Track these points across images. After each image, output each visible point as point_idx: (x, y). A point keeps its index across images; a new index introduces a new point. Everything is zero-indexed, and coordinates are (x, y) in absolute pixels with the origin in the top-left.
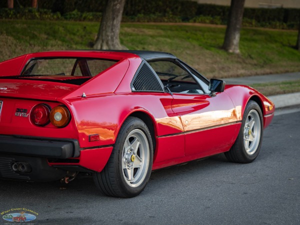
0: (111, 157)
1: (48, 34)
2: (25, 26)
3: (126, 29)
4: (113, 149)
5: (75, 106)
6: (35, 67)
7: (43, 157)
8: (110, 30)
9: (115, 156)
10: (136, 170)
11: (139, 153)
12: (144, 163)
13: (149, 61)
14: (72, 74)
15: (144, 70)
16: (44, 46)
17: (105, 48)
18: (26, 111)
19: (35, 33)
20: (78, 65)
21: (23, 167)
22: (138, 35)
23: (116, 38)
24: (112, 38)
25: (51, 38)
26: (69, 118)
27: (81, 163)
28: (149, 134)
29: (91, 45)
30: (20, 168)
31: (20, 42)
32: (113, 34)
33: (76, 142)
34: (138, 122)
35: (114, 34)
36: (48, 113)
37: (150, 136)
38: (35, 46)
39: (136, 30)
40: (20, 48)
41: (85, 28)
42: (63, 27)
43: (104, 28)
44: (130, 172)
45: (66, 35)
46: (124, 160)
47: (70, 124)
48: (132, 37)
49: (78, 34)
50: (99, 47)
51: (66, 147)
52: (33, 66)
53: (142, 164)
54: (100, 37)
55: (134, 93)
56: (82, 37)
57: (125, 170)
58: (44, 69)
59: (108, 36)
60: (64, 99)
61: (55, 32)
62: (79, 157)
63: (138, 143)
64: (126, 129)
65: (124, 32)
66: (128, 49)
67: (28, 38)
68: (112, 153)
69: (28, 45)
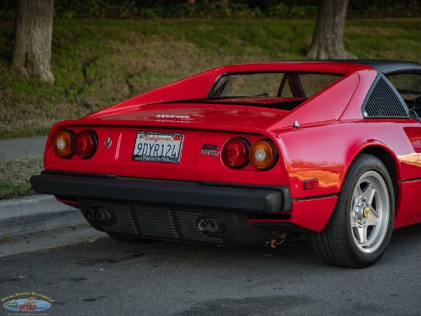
0: (335, 211)
1: (244, 39)
2: (211, 28)
3: (352, 28)
4: (339, 200)
5: (284, 140)
6: (227, 87)
7: (240, 212)
8: (330, 31)
9: (341, 210)
10: (370, 229)
11: (374, 205)
12: (382, 219)
13: (387, 75)
14: (279, 95)
15: (380, 87)
16: (238, 55)
17: (323, 56)
18: (214, 148)
19: (226, 37)
20: (287, 82)
21: (213, 225)
22: (370, 36)
23: (339, 42)
24: (333, 41)
25: (247, 43)
26: (276, 156)
27: (294, 220)
28: (389, 177)
29: (304, 52)
30: (209, 228)
31: (206, 51)
32: (334, 36)
33: (286, 191)
34: (373, 161)
35: (336, 36)
36: (247, 150)
37: (390, 181)
38: (225, 54)
39: (367, 29)
40: (205, 58)
41: (295, 28)
42: (264, 28)
43: (322, 28)
44: (362, 232)
45: (268, 39)
46: (353, 214)
47: (278, 165)
48: (360, 40)
49: (285, 37)
50: (315, 55)
51: (272, 198)
52: (225, 84)
53: (380, 220)
54: (317, 41)
55: (366, 120)
56: (290, 41)
57: (355, 229)
58: (240, 88)
59: (327, 39)
60: (268, 130)
61: (253, 36)
62: (290, 211)
63: (373, 191)
64: (356, 172)
65: (349, 32)
66: (356, 58)
67: (216, 45)
68: (337, 205)
69: (217, 54)
